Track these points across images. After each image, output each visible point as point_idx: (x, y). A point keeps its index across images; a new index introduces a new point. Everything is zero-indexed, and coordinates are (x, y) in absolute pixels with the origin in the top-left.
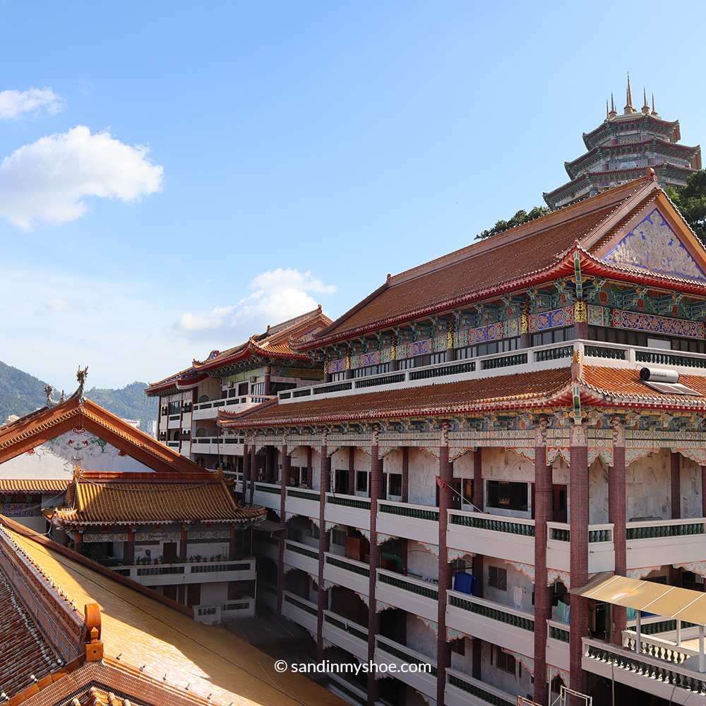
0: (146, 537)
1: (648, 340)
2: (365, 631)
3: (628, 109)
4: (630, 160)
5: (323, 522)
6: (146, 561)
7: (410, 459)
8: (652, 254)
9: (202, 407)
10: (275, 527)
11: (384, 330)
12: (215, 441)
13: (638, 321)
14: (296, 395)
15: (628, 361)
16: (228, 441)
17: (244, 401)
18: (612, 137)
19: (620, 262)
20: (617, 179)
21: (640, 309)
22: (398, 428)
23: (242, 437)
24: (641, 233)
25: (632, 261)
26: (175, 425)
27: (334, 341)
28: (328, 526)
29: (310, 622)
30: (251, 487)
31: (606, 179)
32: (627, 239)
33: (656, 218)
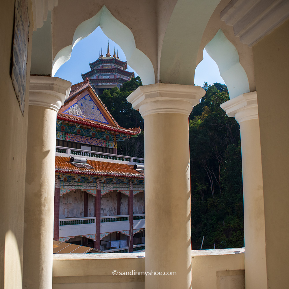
1: (82, 146)
3: (108, 55)
4: (107, 75)
8: (85, 112)
13: (77, 138)
15: (67, 154)
18: (101, 66)
19: (71, 114)
20: (102, 82)
21: (79, 134)
24: (81, 103)
25: (76, 114)
31: (97, 82)
33: (88, 98)
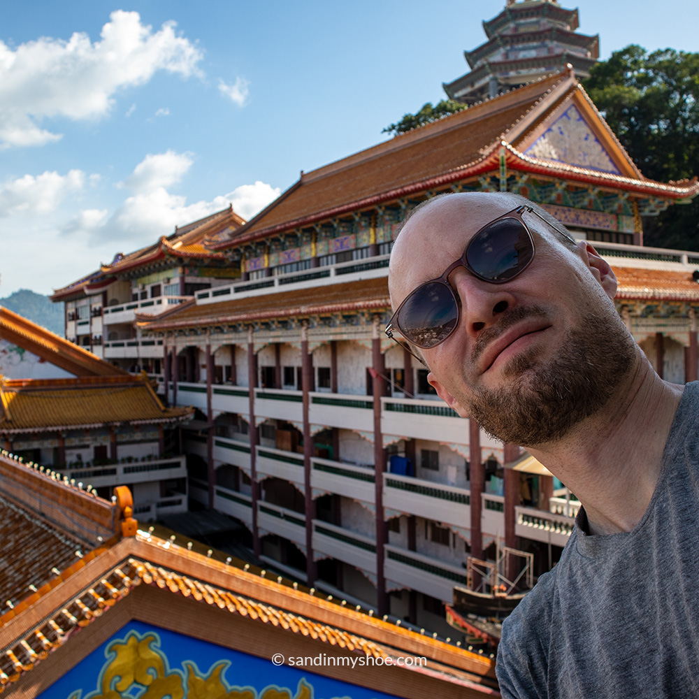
0: (76, 442)
2: (302, 517)
4: (530, 48)
5: (253, 417)
6: (78, 464)
7: (338, 352)
8: (570, 149)
9: (114, 311)
10: (202, 426)
11: (305, 227)
12: (130, 345)
13: (556, 214)
14: (216, 294)
16: (145, 344)
17: (160, 302)
18: (512, 25)
19: (540, 157)
20: (517, 68)
21: (559, 202)
22: (327, 322)
23: (161, 339)
24: (560, 128)
26: (84, 330)
27: (251, 240)
28: (258, 421)
29: (244, 514)
30: (173, 387)
31: (506, 69)
32: (546, 135)
33: (573, 114)
